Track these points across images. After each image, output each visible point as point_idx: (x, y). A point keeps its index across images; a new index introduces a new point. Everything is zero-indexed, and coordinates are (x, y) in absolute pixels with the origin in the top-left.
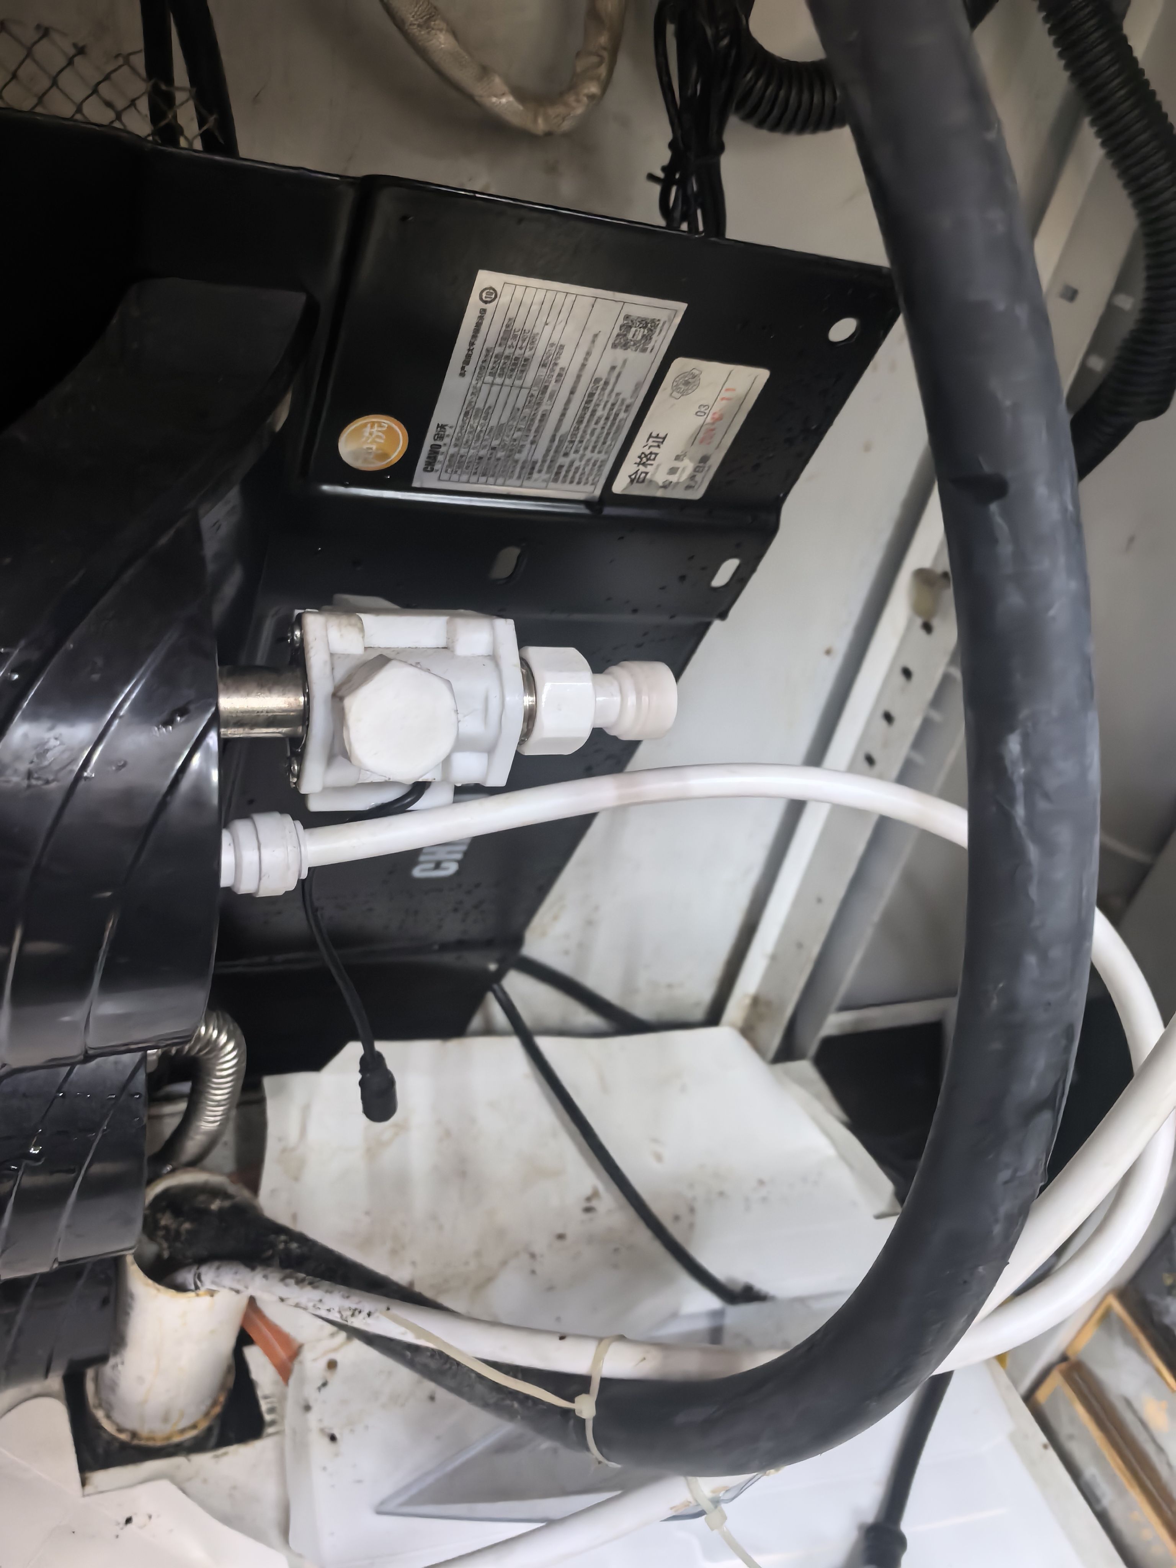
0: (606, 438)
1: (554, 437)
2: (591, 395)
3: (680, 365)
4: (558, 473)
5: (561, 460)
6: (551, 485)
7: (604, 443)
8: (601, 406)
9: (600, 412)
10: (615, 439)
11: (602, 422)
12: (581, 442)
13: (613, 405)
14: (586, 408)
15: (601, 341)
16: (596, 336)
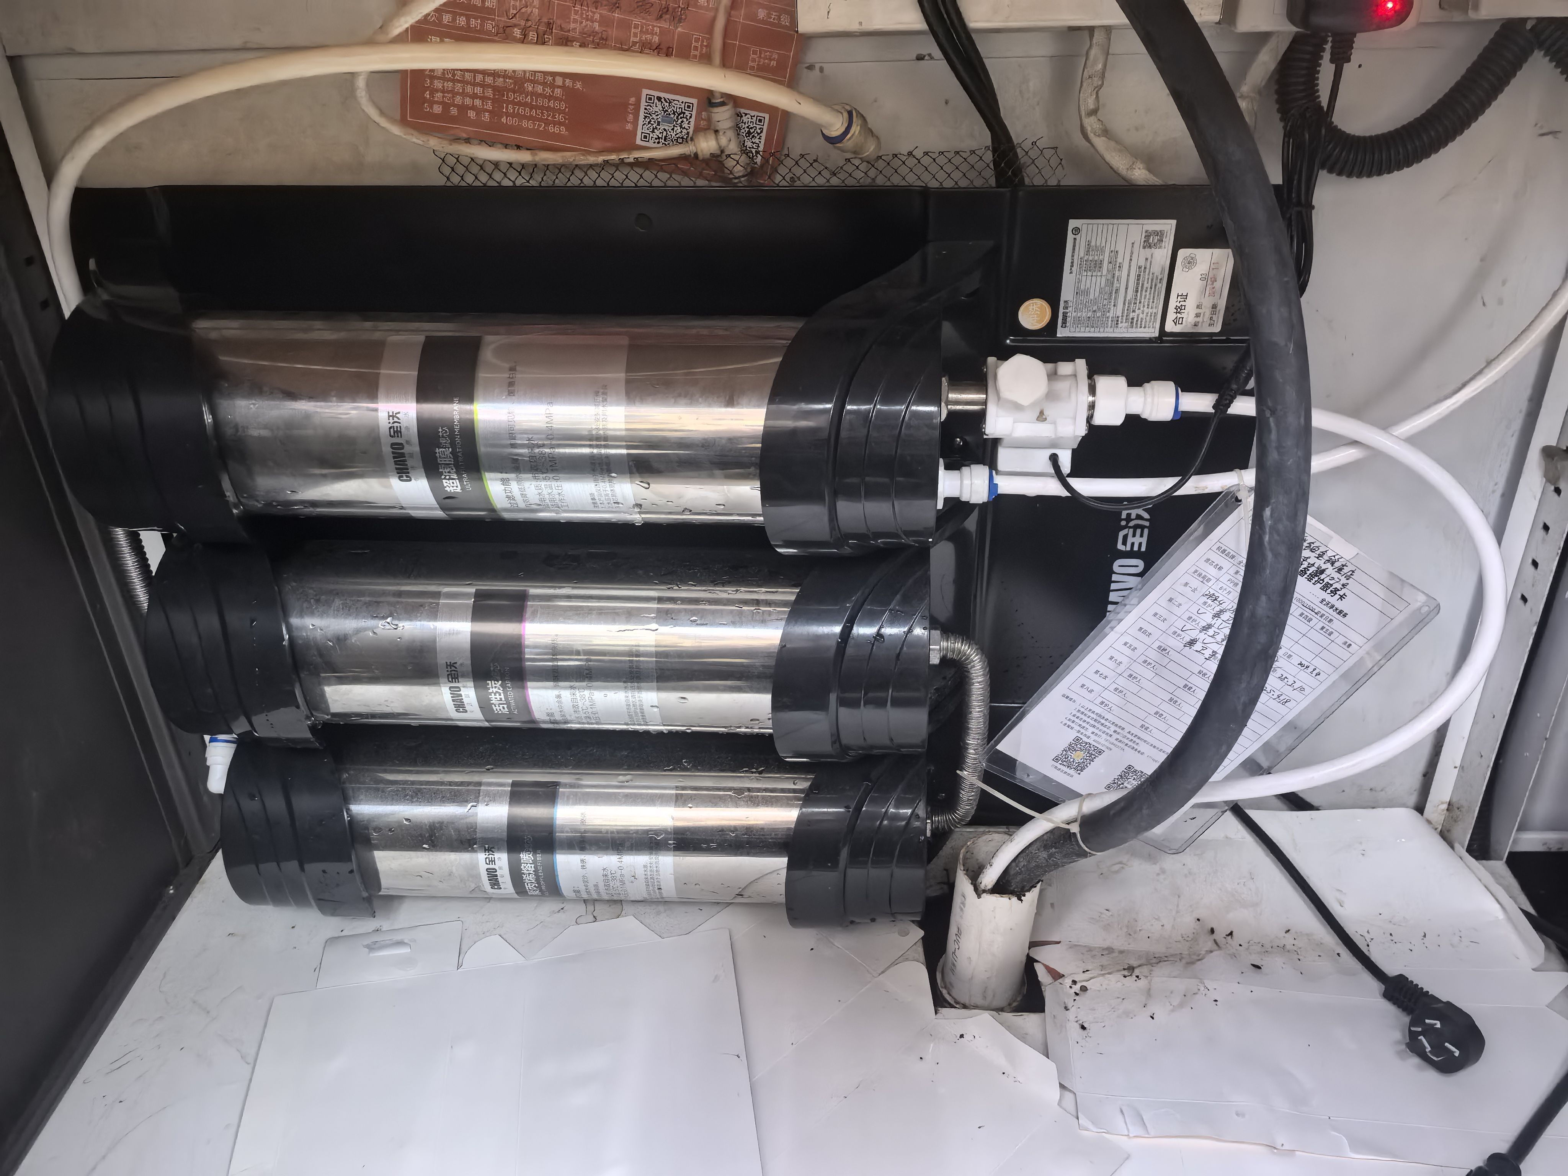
0: (1154, 299)
1: (1125, 300)
2: (1139, 276)
3: (1182, 253)
4: (1132, 323)
5: (1132, 315)
6: (1130, 330)
7: (1153, 302)
8: (1146, 282)
9: (1146, 285)
10: (1159, 299)
11: (1149, 289)
12: (1140, 302)
13: (1152, 280)
14: (1138, 284)
15: (1136, 246)
16: (1133, 243)
